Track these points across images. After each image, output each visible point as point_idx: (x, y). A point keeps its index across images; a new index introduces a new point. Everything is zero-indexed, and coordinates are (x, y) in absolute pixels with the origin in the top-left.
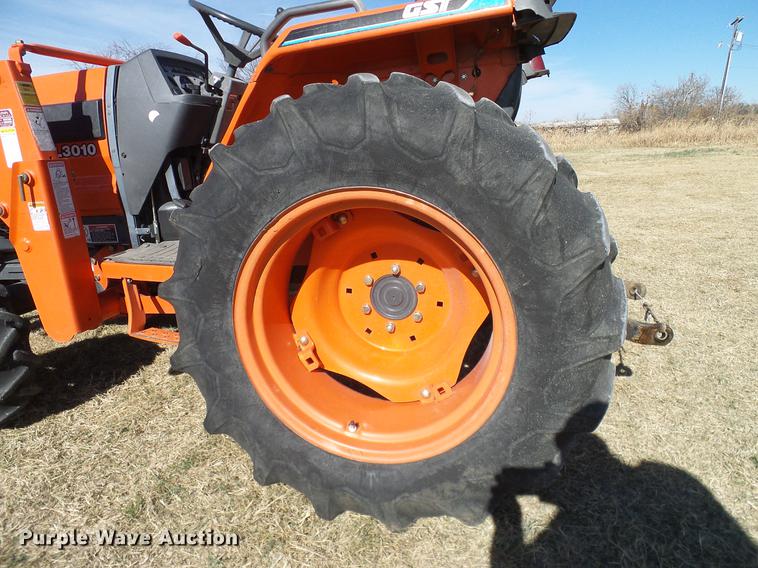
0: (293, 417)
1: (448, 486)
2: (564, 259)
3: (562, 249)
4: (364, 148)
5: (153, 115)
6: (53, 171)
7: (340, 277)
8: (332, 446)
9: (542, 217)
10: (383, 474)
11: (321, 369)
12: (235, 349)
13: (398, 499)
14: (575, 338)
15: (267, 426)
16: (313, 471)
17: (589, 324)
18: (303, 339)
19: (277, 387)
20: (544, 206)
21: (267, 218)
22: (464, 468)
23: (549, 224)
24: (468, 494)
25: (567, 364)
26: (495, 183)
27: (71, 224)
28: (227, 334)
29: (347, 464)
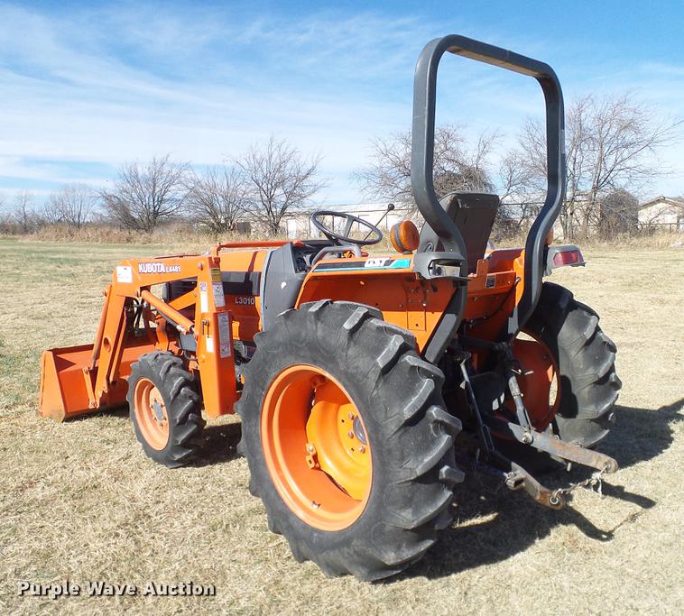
0: (286, 493)
1: (346, 549)
2: (387, 418)
3: (386, 412)
4: (306, 345)
5: (284, 284)
6: (220, 318)
7: (338, 409)
8: (300, 514)
9: (375, 392)
10: (321, 536)
11: (319, 469)
12: (261, 446)
13: (324, 554)
14: (394, 466)
15: (273, 494)
16: (290, 527)
17: (402, 459)
18: (311, 448)
19: (282, 472)
20: (376, 386)
21: (273, 374)
22: (352, 539)
23: (379, 397)
24: (355, 557)
25: (391, 482)
26: (355, 371)
27: (226, 350)
28: (258, 435)
29: (305, 526)
